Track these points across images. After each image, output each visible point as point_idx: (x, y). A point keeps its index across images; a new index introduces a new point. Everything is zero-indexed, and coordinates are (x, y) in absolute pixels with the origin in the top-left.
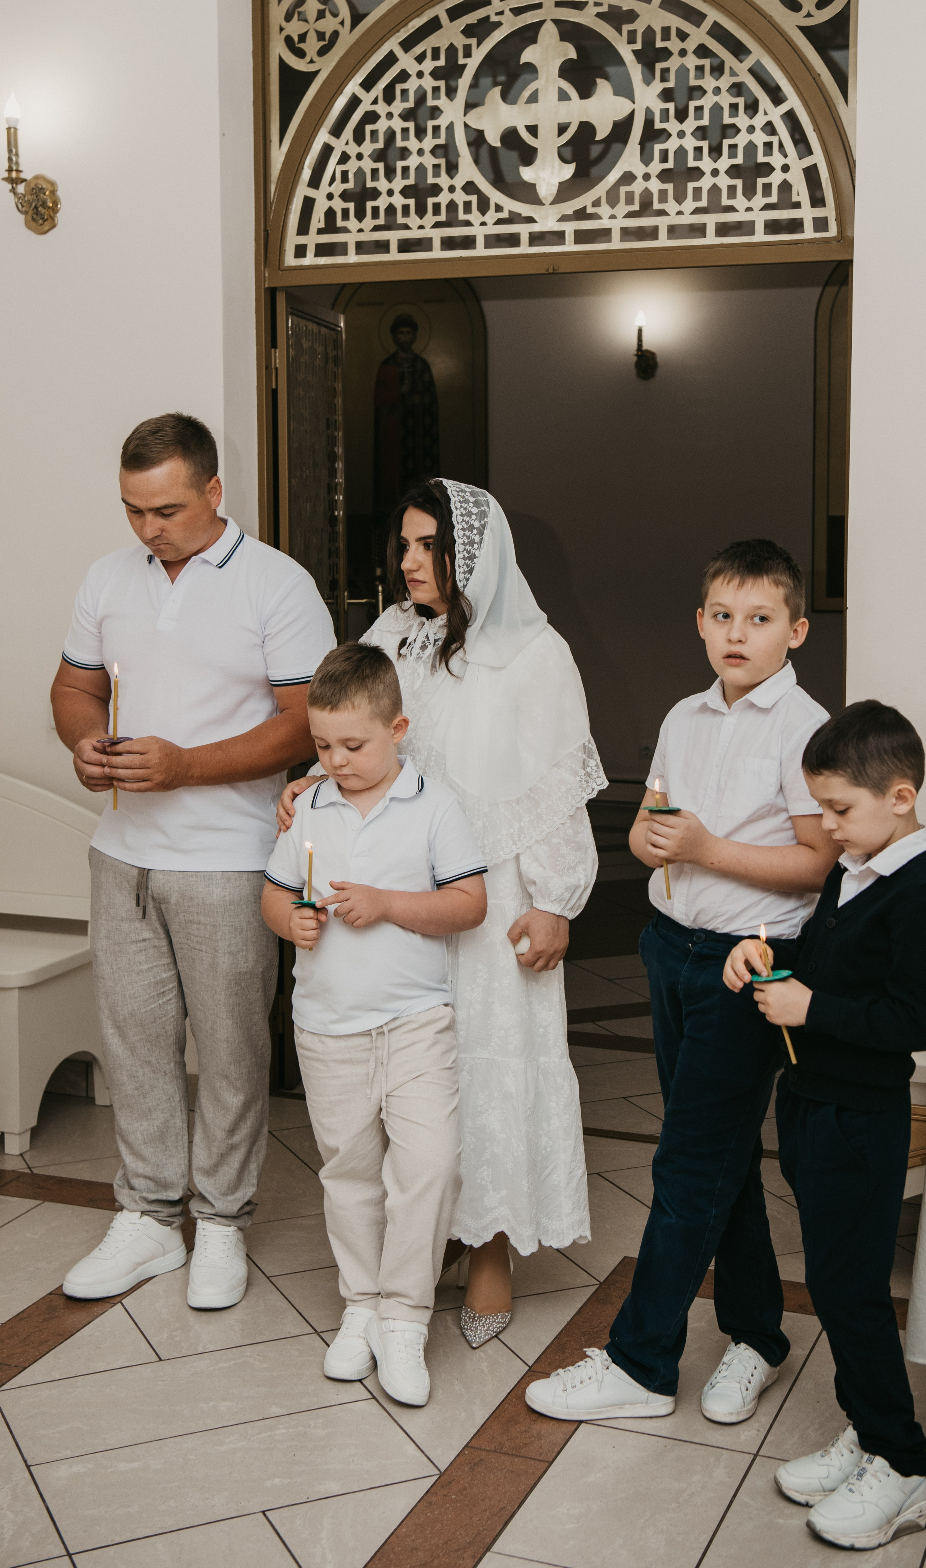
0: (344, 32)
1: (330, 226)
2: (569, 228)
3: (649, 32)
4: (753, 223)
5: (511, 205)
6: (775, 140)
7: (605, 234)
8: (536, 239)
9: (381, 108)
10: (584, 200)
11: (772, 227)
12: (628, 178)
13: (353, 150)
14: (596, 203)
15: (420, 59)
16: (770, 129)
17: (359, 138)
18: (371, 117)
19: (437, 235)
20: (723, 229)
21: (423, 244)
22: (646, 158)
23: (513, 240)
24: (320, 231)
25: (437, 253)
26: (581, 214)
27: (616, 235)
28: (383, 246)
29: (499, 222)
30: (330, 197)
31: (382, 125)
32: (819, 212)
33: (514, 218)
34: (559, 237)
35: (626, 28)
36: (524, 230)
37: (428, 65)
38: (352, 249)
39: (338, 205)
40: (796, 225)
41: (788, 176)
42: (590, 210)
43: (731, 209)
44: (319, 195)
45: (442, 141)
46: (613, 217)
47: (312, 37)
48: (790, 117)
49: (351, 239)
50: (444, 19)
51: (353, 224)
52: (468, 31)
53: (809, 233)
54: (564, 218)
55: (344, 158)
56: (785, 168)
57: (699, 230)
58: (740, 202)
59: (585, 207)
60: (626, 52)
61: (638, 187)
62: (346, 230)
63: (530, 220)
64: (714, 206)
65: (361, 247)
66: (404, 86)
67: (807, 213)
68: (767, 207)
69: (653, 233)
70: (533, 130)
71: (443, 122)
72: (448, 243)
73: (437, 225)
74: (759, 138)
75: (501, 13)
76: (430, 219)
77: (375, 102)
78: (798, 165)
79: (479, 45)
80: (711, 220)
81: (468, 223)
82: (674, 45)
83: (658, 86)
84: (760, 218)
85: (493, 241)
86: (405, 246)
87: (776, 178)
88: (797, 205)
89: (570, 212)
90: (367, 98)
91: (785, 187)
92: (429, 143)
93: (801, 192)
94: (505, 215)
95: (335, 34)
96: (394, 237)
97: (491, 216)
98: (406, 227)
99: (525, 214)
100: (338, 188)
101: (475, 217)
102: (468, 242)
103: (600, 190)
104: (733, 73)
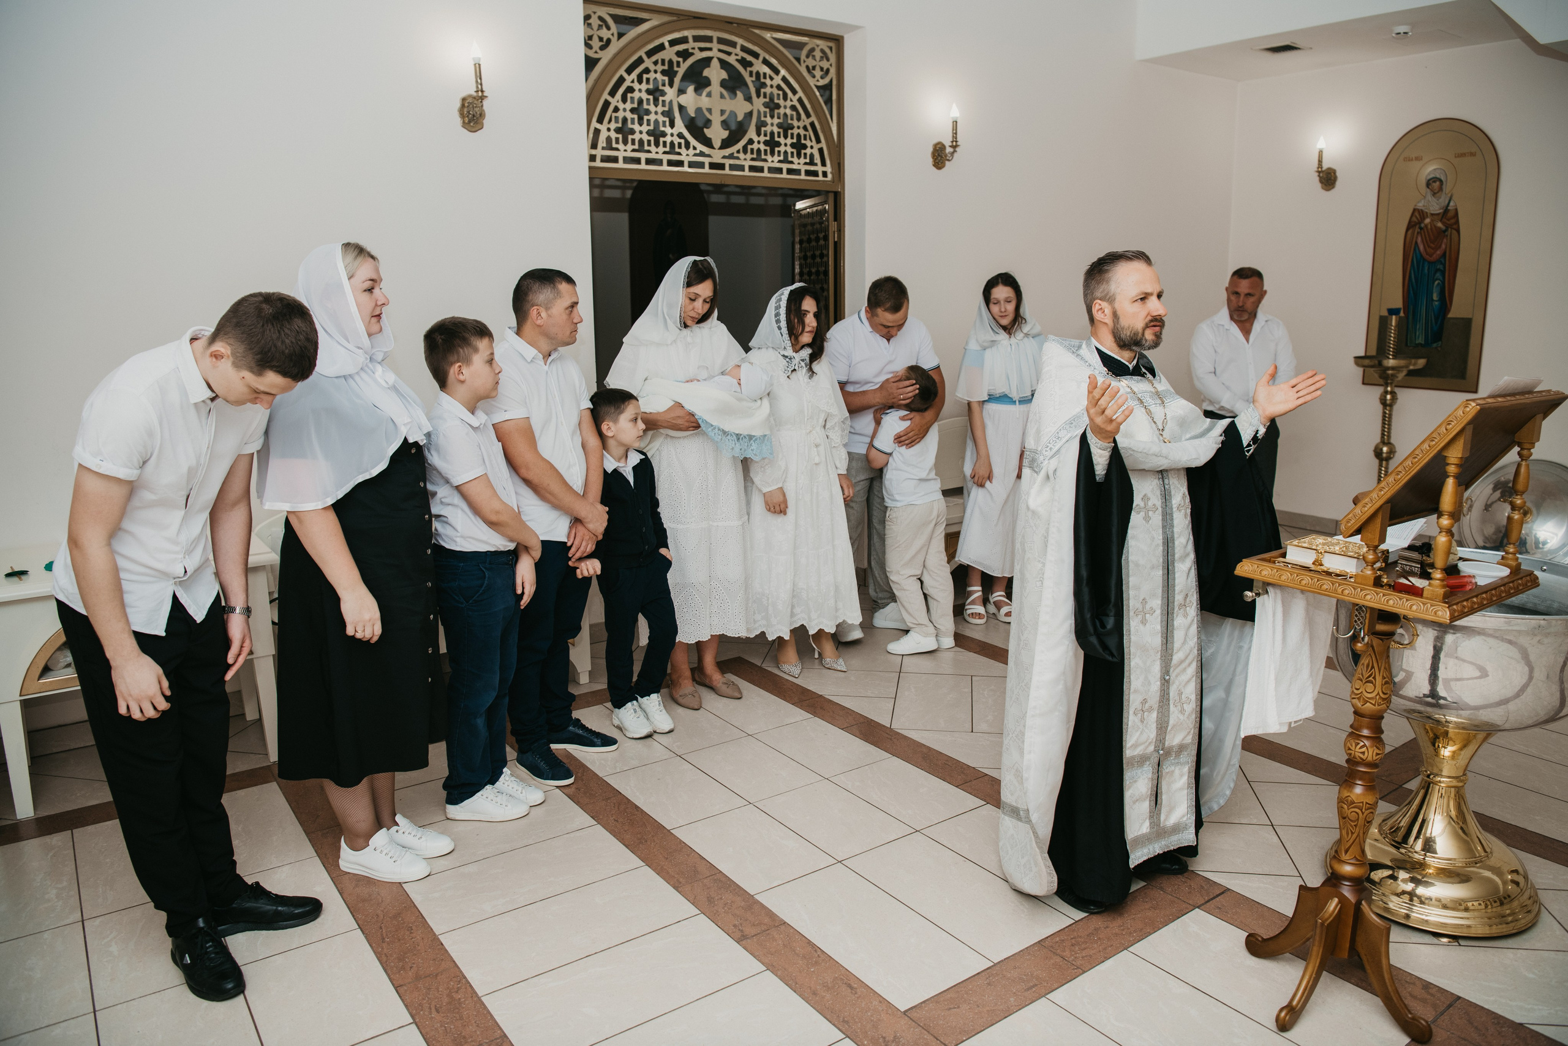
0: (614, 39)
1: (609, 147)
2: (728, 162)
3: (758, 73)
4: (800, 170)
5: (701, 147)
6: (807, 133)
7: (741, 168)
8: (713, 166)
9: (636, 86)
10: (732, 150)
11: (808, 173)
12: (751, 142)
13: (621, 106)
14: (738, 152)
15: (656, 63)
16: (805, 128)
17: (624, 99)
18: (630, 90)
19: (666, 158)
20: (790, 171)
21: (659, 162)
22: (759, 134)
23: (701, 165)
24: (603, 148)
25: (665, 167)
26: (731, 156)
27: (747, 169)
28: (637, 161)
29: (695, 155)
30: (609, 130)
31: (636, 95)
32: (824, 169)
33: (702, 154)
34: (721, 166)
35: (749, 69)
36: (707, 160)
37: (660, 68)
38: (621, 160)
39: (613, 135)
40: (815, 174)
41: (812, 151)
42: (735, 155)
43: (792, 162)
44: (603, 128)
45: (666, 109)
46: (745, 159)
47: (595, 38)
48: (812, 124)
49: (621, 155)
50: (667, 44)
51: (621, 146)
52: (678, 54)
53: (821, 178)
54: (724, 157)
55: (616, 110)
56: (812, 147)
57: (780, 171)
58: (795, 160)
59: (733, 153)
60: (749, 80)
61: (755, 146)
62: (617, 149)
63: (709, 156)
64: (785, 161)
65: (627, 160)
66: (648, 76)
67: (819, 168)
68: (806, 164)
69: (761, 170)
70: (710, 110)
71: (667, 98)
72: (671, 163)
73: (665, 153)
74: (802, 132)
75: (693, 48)
76: (661, 149)
77: (633, 82)
78: (816, 147)
79: (684, 62)
80: (785, 166)
81: (679, 154)
82: (768, 82)
83: (762, 100)
84: (803, 168)
85: (692, 165)
86: (649, 162)
87: (808, 151)
88: (816, 165)
89: (727, 155)
90: (629, 79)
91: (812, 156)
92: (660, 109)
93: (817, 159)
94: (698, 152)
95: (609, 41)
96: (643, 156)
97: (691, 151)
98: (649, 152)
99: (707, 153)
100: (613, 126)
101: (683, 151)
102: (680, 163)
103: (740, 145)
104: (791, 100)
